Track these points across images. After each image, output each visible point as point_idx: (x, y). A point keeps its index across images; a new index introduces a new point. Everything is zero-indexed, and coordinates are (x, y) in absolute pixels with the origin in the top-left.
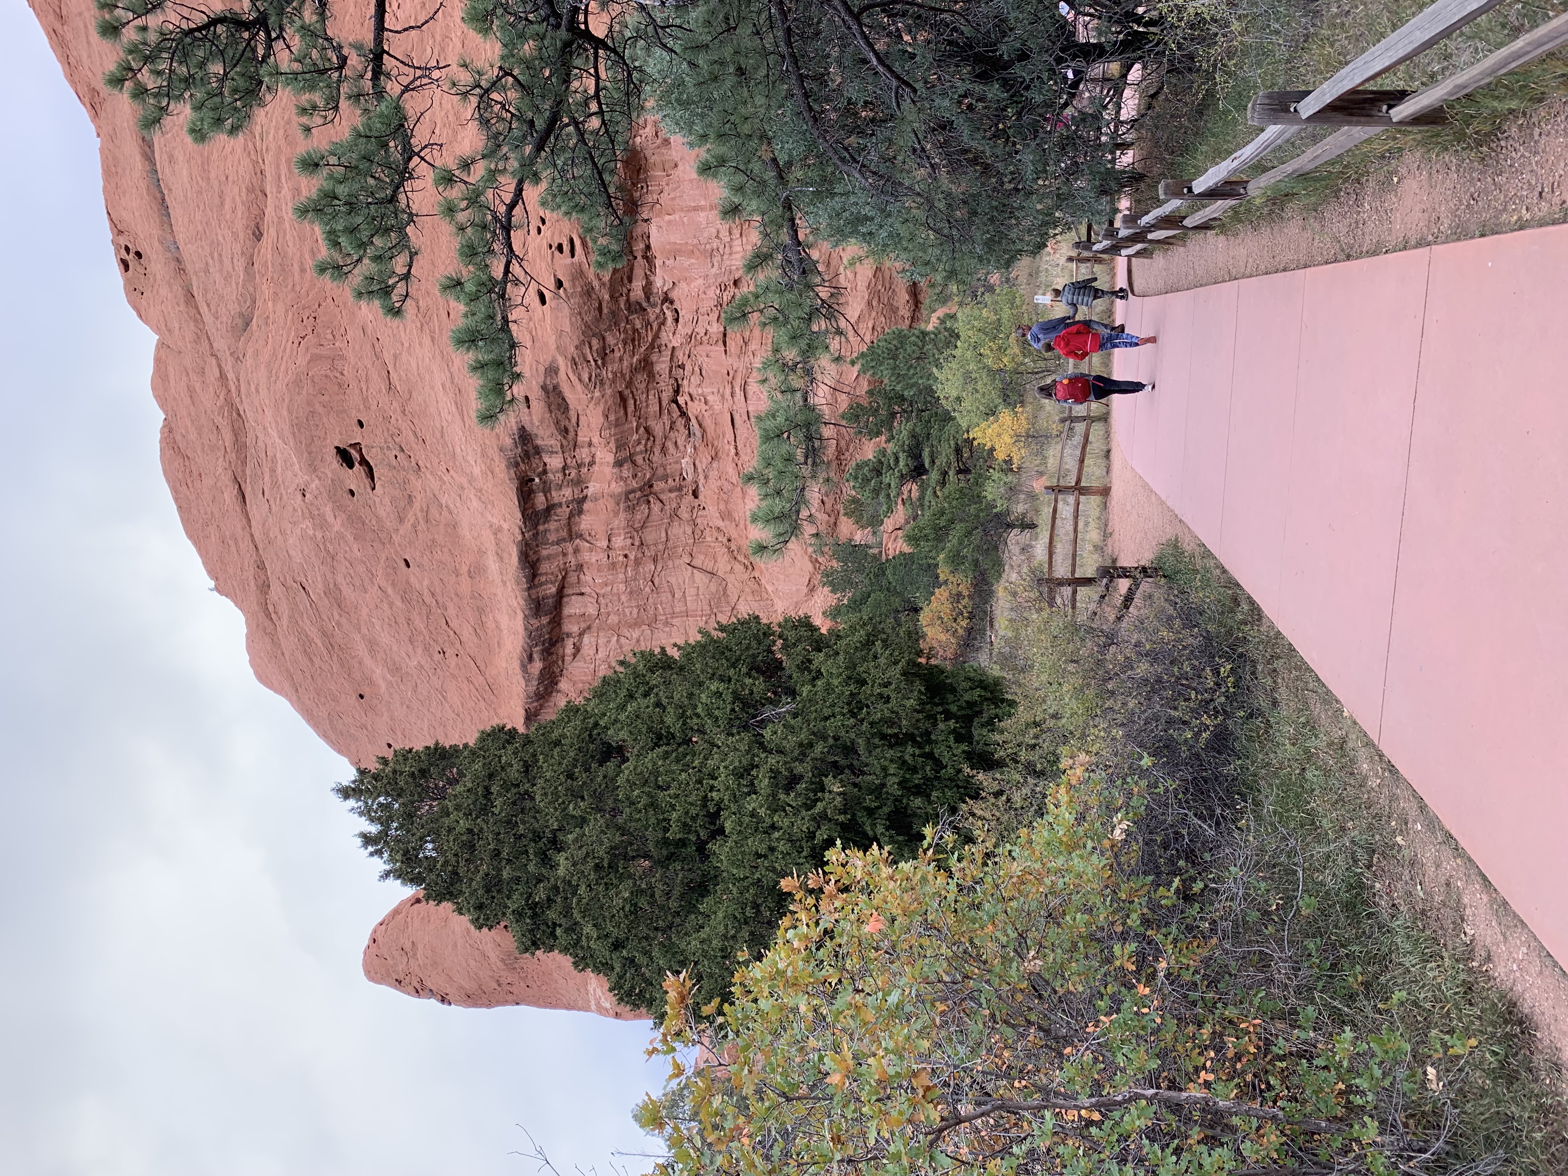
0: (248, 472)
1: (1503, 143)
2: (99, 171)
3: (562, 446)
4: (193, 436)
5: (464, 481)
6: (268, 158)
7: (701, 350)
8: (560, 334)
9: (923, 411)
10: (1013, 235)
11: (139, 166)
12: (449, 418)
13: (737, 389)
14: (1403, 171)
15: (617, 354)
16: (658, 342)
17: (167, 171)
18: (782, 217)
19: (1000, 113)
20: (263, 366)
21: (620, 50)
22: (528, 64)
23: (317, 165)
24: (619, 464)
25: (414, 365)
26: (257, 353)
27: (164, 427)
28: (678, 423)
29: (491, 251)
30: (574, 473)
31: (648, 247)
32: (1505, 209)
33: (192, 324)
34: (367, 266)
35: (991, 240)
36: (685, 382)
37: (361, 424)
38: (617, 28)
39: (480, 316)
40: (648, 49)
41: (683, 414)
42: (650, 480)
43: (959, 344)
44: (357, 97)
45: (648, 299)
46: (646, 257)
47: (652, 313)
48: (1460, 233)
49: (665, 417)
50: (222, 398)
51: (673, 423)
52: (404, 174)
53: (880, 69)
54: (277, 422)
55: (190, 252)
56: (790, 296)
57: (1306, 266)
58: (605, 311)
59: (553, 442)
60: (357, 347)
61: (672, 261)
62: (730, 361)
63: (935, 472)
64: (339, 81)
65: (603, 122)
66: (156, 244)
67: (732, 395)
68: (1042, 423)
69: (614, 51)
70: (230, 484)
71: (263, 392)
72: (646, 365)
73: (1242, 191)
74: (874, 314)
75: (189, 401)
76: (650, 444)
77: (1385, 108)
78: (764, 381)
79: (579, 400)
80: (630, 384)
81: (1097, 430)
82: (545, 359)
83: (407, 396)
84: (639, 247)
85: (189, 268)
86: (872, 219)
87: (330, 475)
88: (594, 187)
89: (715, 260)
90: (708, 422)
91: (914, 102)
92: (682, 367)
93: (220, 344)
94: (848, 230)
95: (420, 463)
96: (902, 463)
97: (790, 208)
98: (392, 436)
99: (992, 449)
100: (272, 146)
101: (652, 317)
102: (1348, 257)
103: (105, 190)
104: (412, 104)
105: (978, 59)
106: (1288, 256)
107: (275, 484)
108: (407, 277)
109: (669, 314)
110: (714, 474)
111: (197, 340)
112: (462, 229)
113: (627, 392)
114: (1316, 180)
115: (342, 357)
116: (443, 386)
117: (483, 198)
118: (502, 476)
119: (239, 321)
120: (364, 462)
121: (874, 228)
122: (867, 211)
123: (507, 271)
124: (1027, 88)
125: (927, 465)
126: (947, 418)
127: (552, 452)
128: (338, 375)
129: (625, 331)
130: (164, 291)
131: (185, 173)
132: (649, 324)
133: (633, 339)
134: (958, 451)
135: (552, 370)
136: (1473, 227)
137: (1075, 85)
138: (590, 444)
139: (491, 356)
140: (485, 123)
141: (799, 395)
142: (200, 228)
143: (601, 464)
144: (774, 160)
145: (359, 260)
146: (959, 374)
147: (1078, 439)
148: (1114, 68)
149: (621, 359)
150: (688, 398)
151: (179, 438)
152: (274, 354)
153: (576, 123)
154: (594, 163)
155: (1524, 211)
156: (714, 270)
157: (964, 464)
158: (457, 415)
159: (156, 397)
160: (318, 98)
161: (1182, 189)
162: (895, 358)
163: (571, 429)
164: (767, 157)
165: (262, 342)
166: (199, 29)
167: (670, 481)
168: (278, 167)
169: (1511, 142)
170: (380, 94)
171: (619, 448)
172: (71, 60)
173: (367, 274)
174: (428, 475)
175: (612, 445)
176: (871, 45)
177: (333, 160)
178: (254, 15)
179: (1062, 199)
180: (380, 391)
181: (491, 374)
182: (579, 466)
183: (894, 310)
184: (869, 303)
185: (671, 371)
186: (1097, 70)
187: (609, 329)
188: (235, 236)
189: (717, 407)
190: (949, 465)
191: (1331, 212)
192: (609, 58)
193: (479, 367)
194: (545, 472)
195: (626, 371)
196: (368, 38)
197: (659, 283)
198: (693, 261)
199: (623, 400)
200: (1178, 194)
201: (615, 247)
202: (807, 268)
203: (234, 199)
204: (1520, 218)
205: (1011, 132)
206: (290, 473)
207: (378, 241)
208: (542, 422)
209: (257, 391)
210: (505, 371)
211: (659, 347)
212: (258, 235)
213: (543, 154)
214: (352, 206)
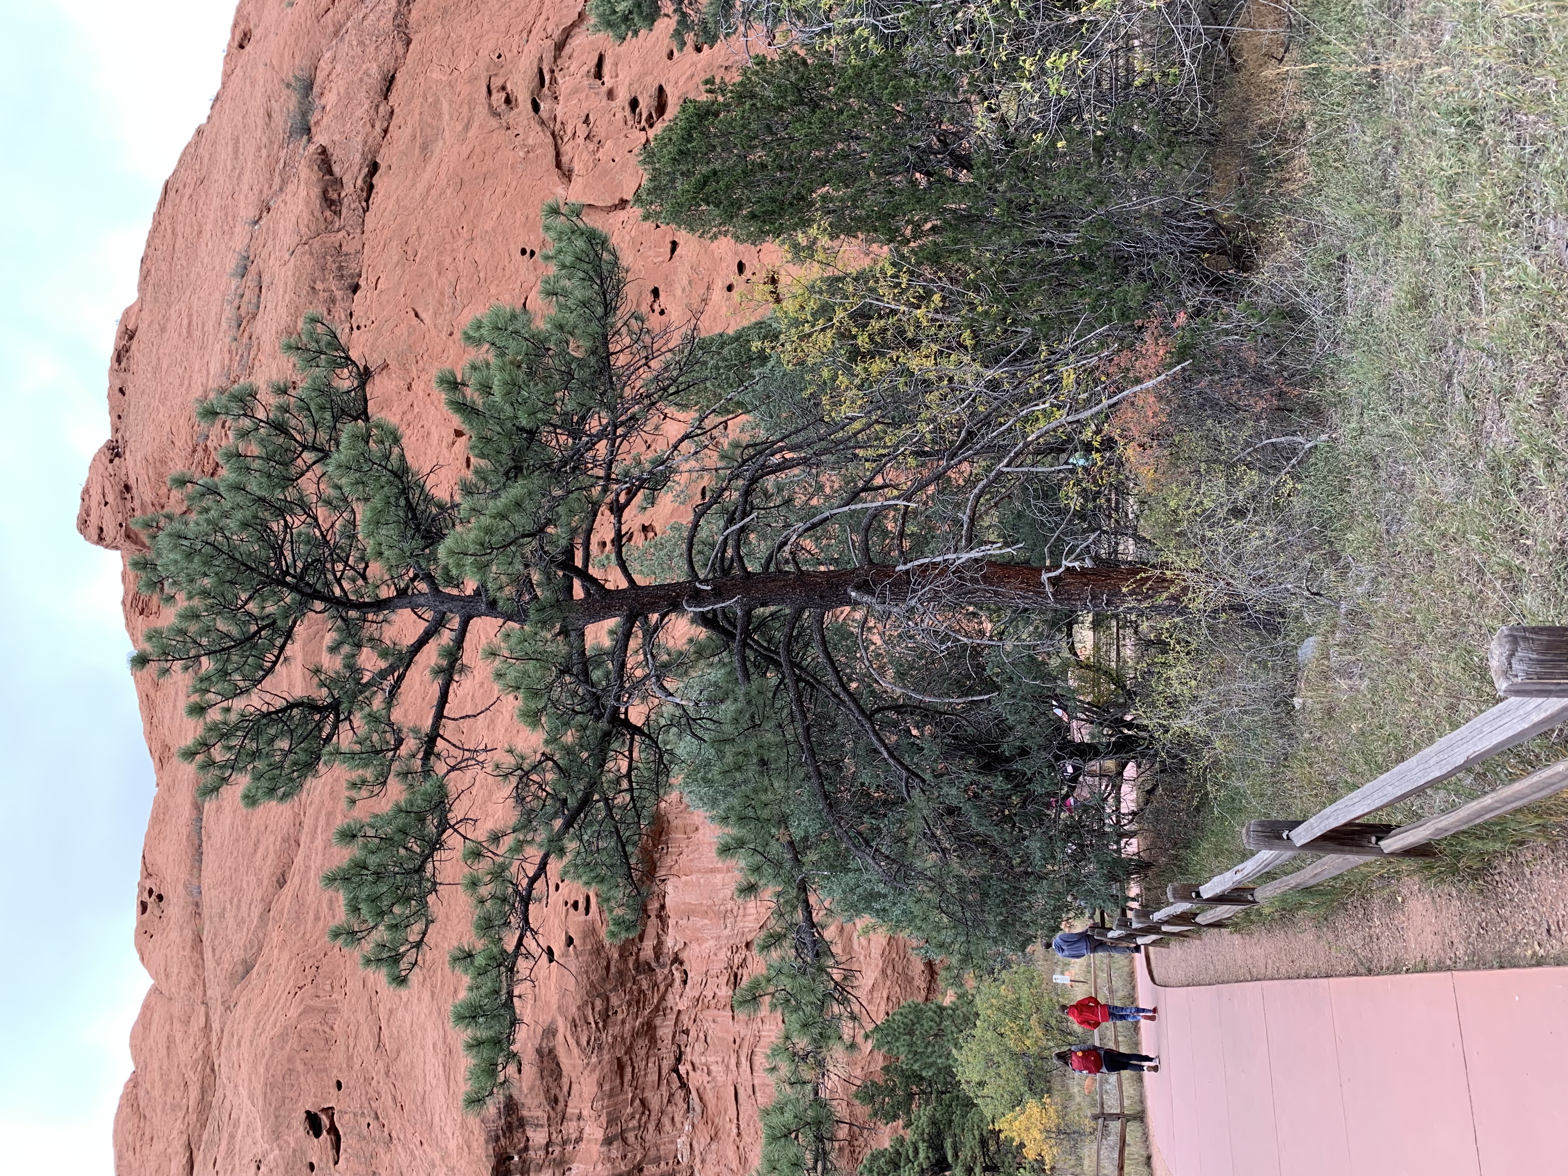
0: (205, 1137)
1: (1497, 878)
2: (148, 817)
3: (549, 1118)
4: (157, 1093)
5: (436, 1156)
6: (310, 811)
7: (708, 1014)
8: (563, 993)
9: (943, 1093)
10: (1027, 917)
11: (187, 814)
12: (434, 1083)
13: (743, 1059)
14: (1405, 891)
15: (620, 1017)
16: (664, 1004)
17: (211, 819)
18: (797, 898)
19: (1004, 802)
20: (251, 1017)
21: (654, 736)
22: (569, 751)
23: (354, 836)
24: (608, 1141)
25: (408, 1020)
26: (249, 1003)
27: (130, 1080)
28: (677, 1096)
29: (507, 924)
30: (557, 1150)
31: (663, 907)
32: (1517, 943)
33: (192, 969)
34: (381, 934)
35: (1005, 921)
36: (689, 1049)
37: (339, 1085)
38: (653, 717)
39: (484, 990)
40: (680, 735)
41: (684, 1085)
42: (640, 1163)
43: (978, 1023)
44: (404, 775)
45: (657, 958)
46: (659, 916)
47: (660, 974)
48: (1477, 962)
49: (664, 1088)
50: (200, 1050)
51: (672, 1095)
52: (435, 844)
53: (891, 761)
54: (250, 1080)
55: (211, 897)
56: (802, 980)
57: (1328, 976)
58: (613, 970)
59: (540, 1113)
60: (354, 1000)
61: (685, 921)
62: (737, 1027)
63: (959, 1168)
64: (392, 760)
65: (632, 798)
66: (180, 887)
67: (738, 1065)
68: (1073, 1116)
69: (649, 736)
70: (181, 1150)
71: (245, 1044)
72: (649, 1029)
73: (1250, 898)
74: (888, 983)
75: (165, 1052)
76: (644, 1119)
77: (1374, 839)
78: (773, 1069)
79: (574, 1066)
80: (629, 1050)
81: (1133, 1130)
82: (544, 1019)
83: (394, 1055)
84: (654, 906)
85: (206, 913)
86: (885, 896)
87: (292, 1145)
88: (617, 860)
89: (728, 921)
90: (709, 1096)
91: (923, 791)
92: (686, 1032)
93: (214, 992)
94: (861, 906)
95: (394, 1134)
96: (922, 1155)
97: (805, 890)
98: (369, 1100)
99: (1022, 1145)
100: (317, 800)
101: (660, 978)
102: (1370, 972)
103: (148, 835)
104: (456, 782)
105: (981, 753)
106: (1306, 963)
107: (230, 1152)
108: (418, 945)
109: (677, 975)
110: (711, 1158)
111: (192, 987)
112: (482, 902)
113: (626, 1058)
114: (1322, 893)
115: (336, 1010)
116: (434, 1045)
117: (507, 873)
118: (478, 1152)
119: (240, 968)
120: (333, 1130)
121: (887, 905)
122: (881, 888)
123: (520, 943)
124: (1030, 781)
125: (950, 1160)
126: (969, 1104)
127: (537, 1125)
128: (327, 1029)
129: (631, 991)
130: (174, 935)
131: (228, 821)
132: (656, 985)
133: (638, 1001)
134: (983, 1143)
135: (550, 1032)
136: (1489, 957)
137: (1074, 779)
138: (580, 1117)
139: (491, 1033)
140: (520, 799)
141: (809, 1087)
142: (227, 874)
143: (589, 1141)
144: (791, 843)
145: (375, 927)
146: (980, 1057)
147: (1113, 1139)
148: (1110, 764)
149: (623, 1022)
150: (689, 1068)
151: (142, 1094)
152: (267, 1005)
153: (606, 800)
154: (619, 837)
155: (1537, 947)
156: (727, 932)
157: (991, 1159)
158: (442, 1078)
159: (132, 1046)
160: (369, 774)
161: (1190, 892)
162: (911, 1033)
163: (561, 1099)
164: (785, 839)
165: (257, 991)
166: (277, 712)
167: (663, 1164)
168: (317, 819)
169: (1504, 878)
170: (427, 772)
171: (610, 1122)
172: (155, 720)
173: (379, 940)
174: (399, 1148)
175: (604, 1119)
176: (882, 741)
177: (371, 832)
178: (329, 700)
179: (1072, 884)
180: (367, 1049)
181: (486, 1052)
182: (565, 1143)
183: (910, 980)
184: (884, 971)
185: (674, 1037)
186: (1094, 765)
187: (615, 989)
188: (260, 882)
189: (721, 1078)
190: (974, 1158)
191: (1341, 921)
192: (643, 742)
193: (476, 1045)
194: (526, 1149)
195: (627, 1035)
196: (427, 724)
197: (671, 943)
198: (706, 921)
199: (621, 1067)
200: (1186, 898)
201: (630, 917)
202: (821, 950)
203: (267, 848)
204: (1535, 953)
205: (1017, 819)
206: (249, 1140)
207: (397, 910)
208: (531, 1089)
209: (239, 1044)
210: (502, 1050)
211: (664, 1010)
212: (282, 882)
213: (571, 830)
214: (378, 876)
